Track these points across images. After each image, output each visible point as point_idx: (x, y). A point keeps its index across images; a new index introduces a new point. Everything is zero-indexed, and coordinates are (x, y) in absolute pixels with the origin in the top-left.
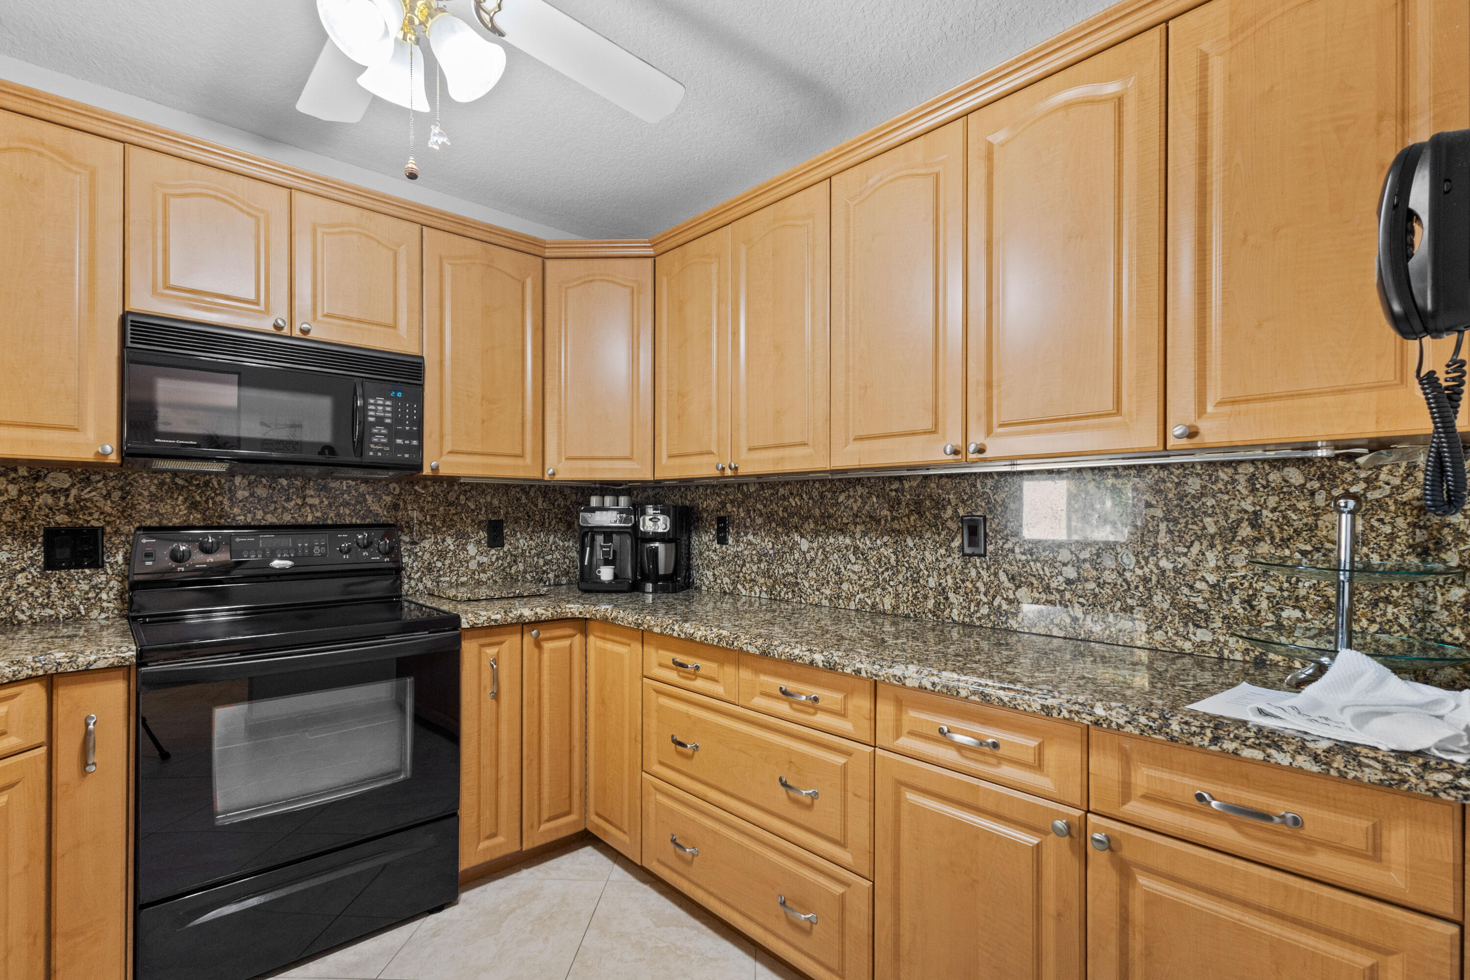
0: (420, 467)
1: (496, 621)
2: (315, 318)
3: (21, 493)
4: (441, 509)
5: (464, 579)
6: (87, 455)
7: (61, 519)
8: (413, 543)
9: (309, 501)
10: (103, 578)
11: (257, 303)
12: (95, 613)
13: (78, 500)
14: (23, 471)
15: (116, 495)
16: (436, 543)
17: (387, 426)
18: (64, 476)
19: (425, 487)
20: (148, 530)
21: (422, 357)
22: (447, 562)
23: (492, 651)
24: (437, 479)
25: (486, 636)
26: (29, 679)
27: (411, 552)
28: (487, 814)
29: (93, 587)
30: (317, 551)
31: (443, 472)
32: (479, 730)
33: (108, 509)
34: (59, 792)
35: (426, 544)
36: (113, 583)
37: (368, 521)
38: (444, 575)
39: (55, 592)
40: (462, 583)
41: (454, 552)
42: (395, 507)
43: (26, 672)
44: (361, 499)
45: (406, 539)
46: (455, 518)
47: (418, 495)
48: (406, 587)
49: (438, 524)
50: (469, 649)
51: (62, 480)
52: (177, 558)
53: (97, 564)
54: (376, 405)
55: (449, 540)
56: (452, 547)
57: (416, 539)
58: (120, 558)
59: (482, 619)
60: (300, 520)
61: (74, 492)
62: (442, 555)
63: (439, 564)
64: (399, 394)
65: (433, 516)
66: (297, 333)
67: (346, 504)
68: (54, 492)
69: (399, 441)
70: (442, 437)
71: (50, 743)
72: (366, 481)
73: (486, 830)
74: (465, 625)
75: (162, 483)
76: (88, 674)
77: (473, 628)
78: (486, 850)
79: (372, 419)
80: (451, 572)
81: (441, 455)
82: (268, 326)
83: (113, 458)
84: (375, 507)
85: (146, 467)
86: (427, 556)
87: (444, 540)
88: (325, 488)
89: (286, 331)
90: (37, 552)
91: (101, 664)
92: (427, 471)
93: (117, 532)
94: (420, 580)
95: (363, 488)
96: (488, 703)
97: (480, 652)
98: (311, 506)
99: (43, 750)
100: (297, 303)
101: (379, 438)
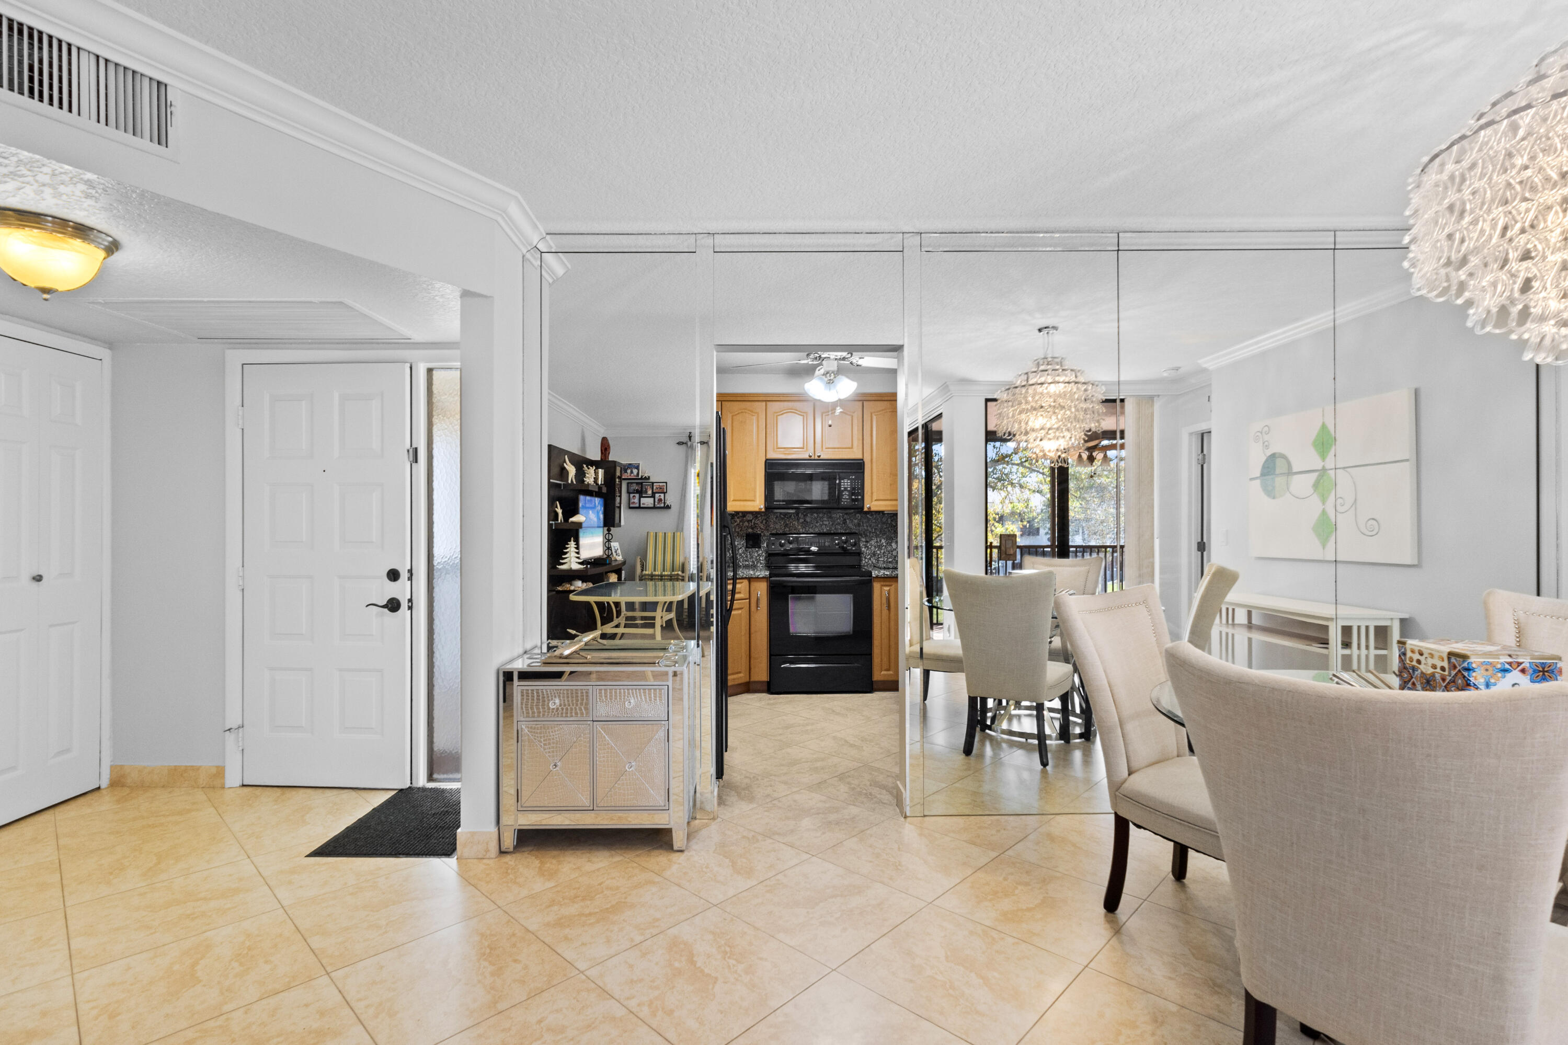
0: (863, 508)
2: (822, 450)
3: (740, 522)
4: (879, 526)
6: (757, 509)
7: (750, 530)
8: (867, 542)
9: (825, 523)
10: (761, 552)
11: (803, 448)
12: (759, 564)
13: (754, 524)
14: (740, 514)
15: (764, 522)
16: (877, 542)
17: (848, 491)
18: (751, 515)
19: (872, 515)
20: (773, 535)
21: (862, 460)
23: (886, 589)
24: (870, 512)
25: (883, 582)
27: (866, 547)
28: (885, 659)
29: (758, 555)
30: (827, 544)
31: (873, 509)
32: (881, 622)
33: (762, 527)
34: (752, 613)
35: (873, 542)
36: (764, 554)
37: (847, 531)
38: (881, 557)
39: (749, 556)
40: (889, 561)
41: (885, 546)
42: (859, 525)
44: (845, 522)
45: (864, 540)
46: (886, 530)
47: (869, 519)
48: (863, 560)
49: (878, 533)
50: (876, 586)
51: (750, 517)
52: (782, 545)
53: (760, 547)
54: (844, 483)
55: (883, 541)
57: (868, 540)
58: (765, 545)
59: (881, 574)
60: (822, 531)
61: (753, 521)
62: (880, 547)
63: (878, 552)
64: (854, 477)
65: (875, 529)
66: (816, 457)
67: (839, 524)
68: (748, 521)
69: (853, 497)
70: (872, 493)
71: (750, 598)
72: (846, 514)
73: (885, 667)
74: (874, 576)
75: (777, 517)
77: (877, 578)
78: (885, 675)
79: (842, 489)
80: (884, 556)
81: (872, 501)
82: (807, 457)
83: (762, 510)
84: (850, 525)
85: (772, 512)
86: (873, 548)
87: (881, 541)
88: (831, 517)
89: (813, 457)
90: (743, 542)
91: (758, 577)
92: (866, 509)
93: (764, 535)
94: (867, 557)
95: (846, 516)
96: (885, 611)
97: (881, 589)
98: (826, 525)
99: (748, 600)
100: (816, 445)
101: (846, 495)
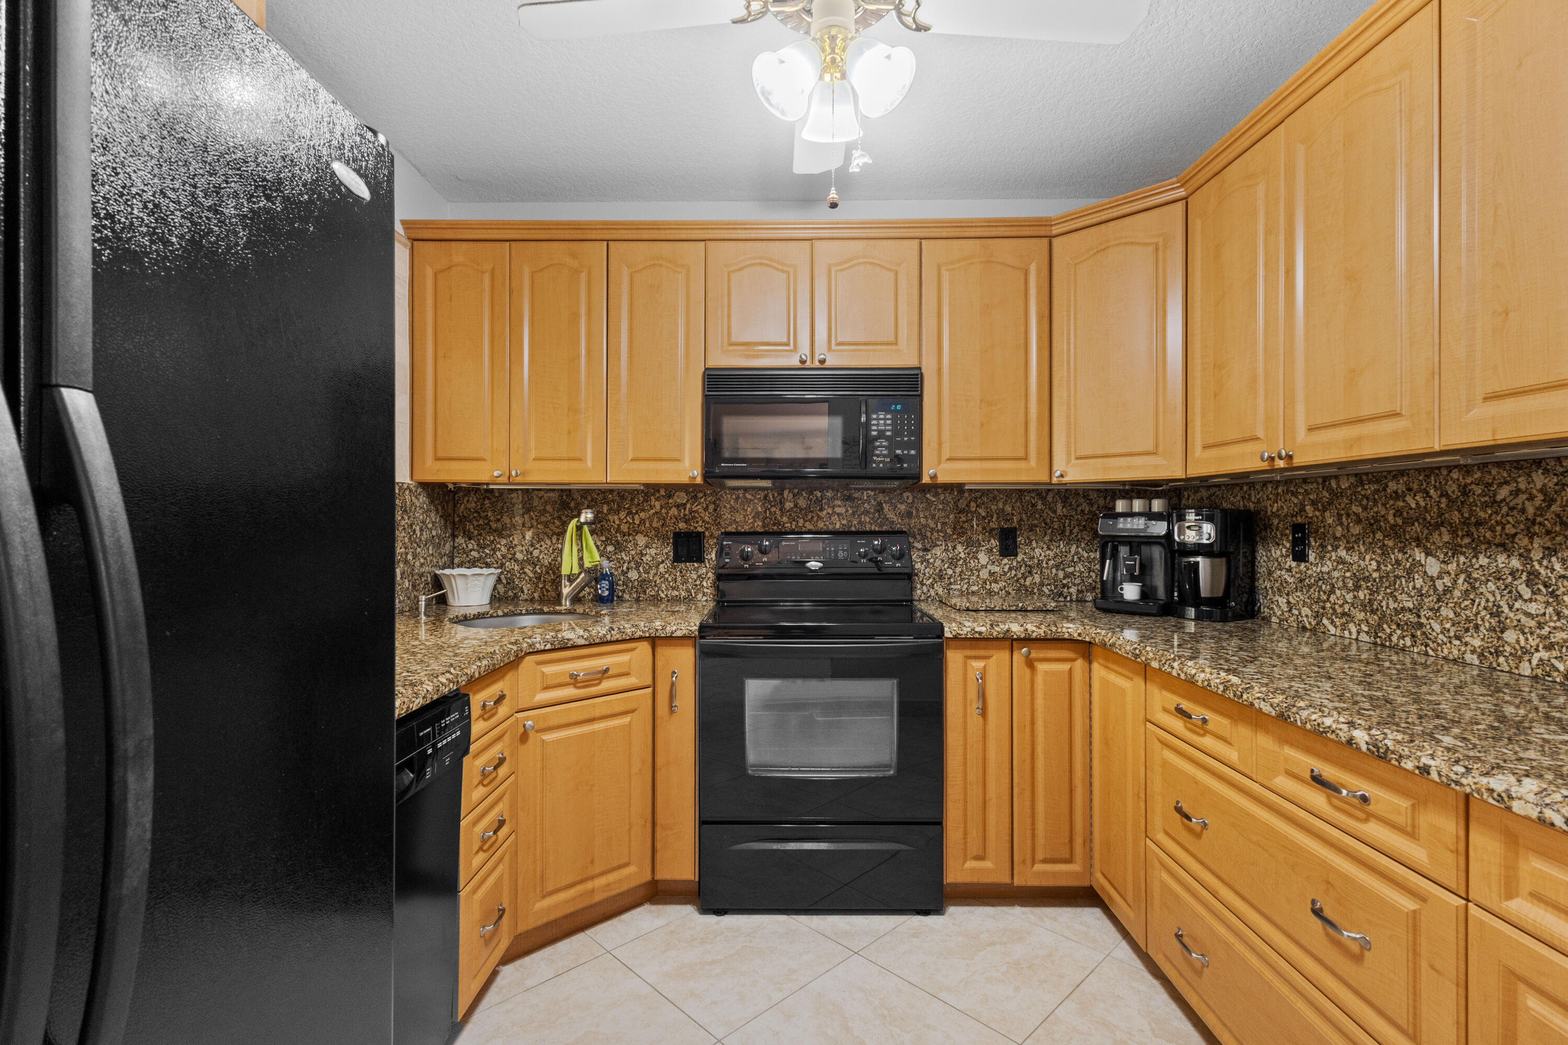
0: (919, 477)
1: (980, 633)
2: (830, 349)
3: (662, 507)
4: (951, 516)
5: (975, 588)
6: (684, 479)
7: (682, 525)
8: (926, 550)
9: (838, 510)
10: (704, 570)
11: (788, 345)
12: (700, 595)
13: (691, 512)
14: (662, 492)
15: (711, 507)
16: (946, 550)
17: (887, 438)
18: (683, 494)
19: (936, 495)
20: (728, 534)
21: (920, 368)
22: (958, 570)
23: (978, 664)
24: (935, 487)
25: (972, 648)
26: (641, 638)
27: (924, 560)
28: (974, 834)
29: (699, 577)
30: (841, 555)
31: (942, 479)
32: (965, 745)
33: (707, 519)
34: (658, 721)
35: (938, 551)
36: (710, 574)
37: (885, 528)
38: (955, 583)
39: (679, 579)
40: (973, 592)
41: (965, 560)
42: (909, 515)
43: (639, 633)
44: (879, 508)
45: (919, 546)
46: (966, 525)
47: (930, 503)
48: (919, 592)
49: (949, 531)
50: (954, 657)
51: (681, 497)
52: (746, 557)
53: (701, 560)
54: (878, 419)
55: (960, 548)
56: (962, 555)
57: (928, 546)
58: (713, 556)
59: (966, 630)
60: (831, 527)
61: (688, 506)
62: (953, 562)
63: (950, 572)
64: (899, 407)
65: (944, 524)
66: (817, 364)
67: (866, 512)
68: (678, 506)
69: (898, 452)
70: (940, 444)
71: (654, 685)
72: (883, 491)
73: (974, 849)
74: (948, 634)
75: (738, 498)
76: (671, 640)
77: (956, 638)
78: (973, 870)
79: (874, 433)
80: (962, 580)
81: (939, 463)
82: (795, 362)
83: (699, 480)
84: (891, 516)
85: (723, 487)
86: (938, 563)
87: (954, 548)
88: (849, 498)
89: (808, 364)
90: (669, 549)
91: (679, 634)
92: (926, 479)
93: (712, 536)
94: (932, 586)
95: (881, 497)
96: (975, 719)
97: (965, 665)
98: (839, 515)
99: (650, 690)
100: (817, 338)
101: (881, 450)
